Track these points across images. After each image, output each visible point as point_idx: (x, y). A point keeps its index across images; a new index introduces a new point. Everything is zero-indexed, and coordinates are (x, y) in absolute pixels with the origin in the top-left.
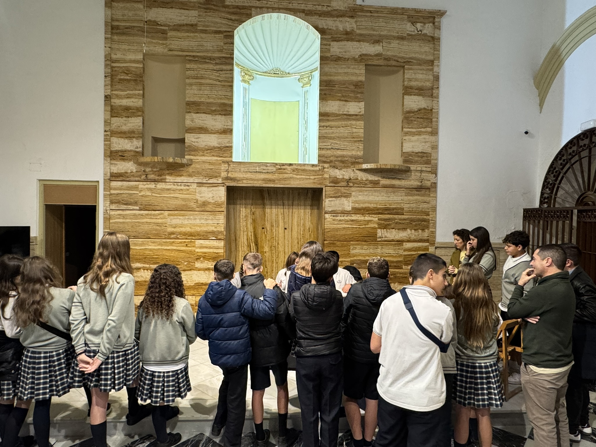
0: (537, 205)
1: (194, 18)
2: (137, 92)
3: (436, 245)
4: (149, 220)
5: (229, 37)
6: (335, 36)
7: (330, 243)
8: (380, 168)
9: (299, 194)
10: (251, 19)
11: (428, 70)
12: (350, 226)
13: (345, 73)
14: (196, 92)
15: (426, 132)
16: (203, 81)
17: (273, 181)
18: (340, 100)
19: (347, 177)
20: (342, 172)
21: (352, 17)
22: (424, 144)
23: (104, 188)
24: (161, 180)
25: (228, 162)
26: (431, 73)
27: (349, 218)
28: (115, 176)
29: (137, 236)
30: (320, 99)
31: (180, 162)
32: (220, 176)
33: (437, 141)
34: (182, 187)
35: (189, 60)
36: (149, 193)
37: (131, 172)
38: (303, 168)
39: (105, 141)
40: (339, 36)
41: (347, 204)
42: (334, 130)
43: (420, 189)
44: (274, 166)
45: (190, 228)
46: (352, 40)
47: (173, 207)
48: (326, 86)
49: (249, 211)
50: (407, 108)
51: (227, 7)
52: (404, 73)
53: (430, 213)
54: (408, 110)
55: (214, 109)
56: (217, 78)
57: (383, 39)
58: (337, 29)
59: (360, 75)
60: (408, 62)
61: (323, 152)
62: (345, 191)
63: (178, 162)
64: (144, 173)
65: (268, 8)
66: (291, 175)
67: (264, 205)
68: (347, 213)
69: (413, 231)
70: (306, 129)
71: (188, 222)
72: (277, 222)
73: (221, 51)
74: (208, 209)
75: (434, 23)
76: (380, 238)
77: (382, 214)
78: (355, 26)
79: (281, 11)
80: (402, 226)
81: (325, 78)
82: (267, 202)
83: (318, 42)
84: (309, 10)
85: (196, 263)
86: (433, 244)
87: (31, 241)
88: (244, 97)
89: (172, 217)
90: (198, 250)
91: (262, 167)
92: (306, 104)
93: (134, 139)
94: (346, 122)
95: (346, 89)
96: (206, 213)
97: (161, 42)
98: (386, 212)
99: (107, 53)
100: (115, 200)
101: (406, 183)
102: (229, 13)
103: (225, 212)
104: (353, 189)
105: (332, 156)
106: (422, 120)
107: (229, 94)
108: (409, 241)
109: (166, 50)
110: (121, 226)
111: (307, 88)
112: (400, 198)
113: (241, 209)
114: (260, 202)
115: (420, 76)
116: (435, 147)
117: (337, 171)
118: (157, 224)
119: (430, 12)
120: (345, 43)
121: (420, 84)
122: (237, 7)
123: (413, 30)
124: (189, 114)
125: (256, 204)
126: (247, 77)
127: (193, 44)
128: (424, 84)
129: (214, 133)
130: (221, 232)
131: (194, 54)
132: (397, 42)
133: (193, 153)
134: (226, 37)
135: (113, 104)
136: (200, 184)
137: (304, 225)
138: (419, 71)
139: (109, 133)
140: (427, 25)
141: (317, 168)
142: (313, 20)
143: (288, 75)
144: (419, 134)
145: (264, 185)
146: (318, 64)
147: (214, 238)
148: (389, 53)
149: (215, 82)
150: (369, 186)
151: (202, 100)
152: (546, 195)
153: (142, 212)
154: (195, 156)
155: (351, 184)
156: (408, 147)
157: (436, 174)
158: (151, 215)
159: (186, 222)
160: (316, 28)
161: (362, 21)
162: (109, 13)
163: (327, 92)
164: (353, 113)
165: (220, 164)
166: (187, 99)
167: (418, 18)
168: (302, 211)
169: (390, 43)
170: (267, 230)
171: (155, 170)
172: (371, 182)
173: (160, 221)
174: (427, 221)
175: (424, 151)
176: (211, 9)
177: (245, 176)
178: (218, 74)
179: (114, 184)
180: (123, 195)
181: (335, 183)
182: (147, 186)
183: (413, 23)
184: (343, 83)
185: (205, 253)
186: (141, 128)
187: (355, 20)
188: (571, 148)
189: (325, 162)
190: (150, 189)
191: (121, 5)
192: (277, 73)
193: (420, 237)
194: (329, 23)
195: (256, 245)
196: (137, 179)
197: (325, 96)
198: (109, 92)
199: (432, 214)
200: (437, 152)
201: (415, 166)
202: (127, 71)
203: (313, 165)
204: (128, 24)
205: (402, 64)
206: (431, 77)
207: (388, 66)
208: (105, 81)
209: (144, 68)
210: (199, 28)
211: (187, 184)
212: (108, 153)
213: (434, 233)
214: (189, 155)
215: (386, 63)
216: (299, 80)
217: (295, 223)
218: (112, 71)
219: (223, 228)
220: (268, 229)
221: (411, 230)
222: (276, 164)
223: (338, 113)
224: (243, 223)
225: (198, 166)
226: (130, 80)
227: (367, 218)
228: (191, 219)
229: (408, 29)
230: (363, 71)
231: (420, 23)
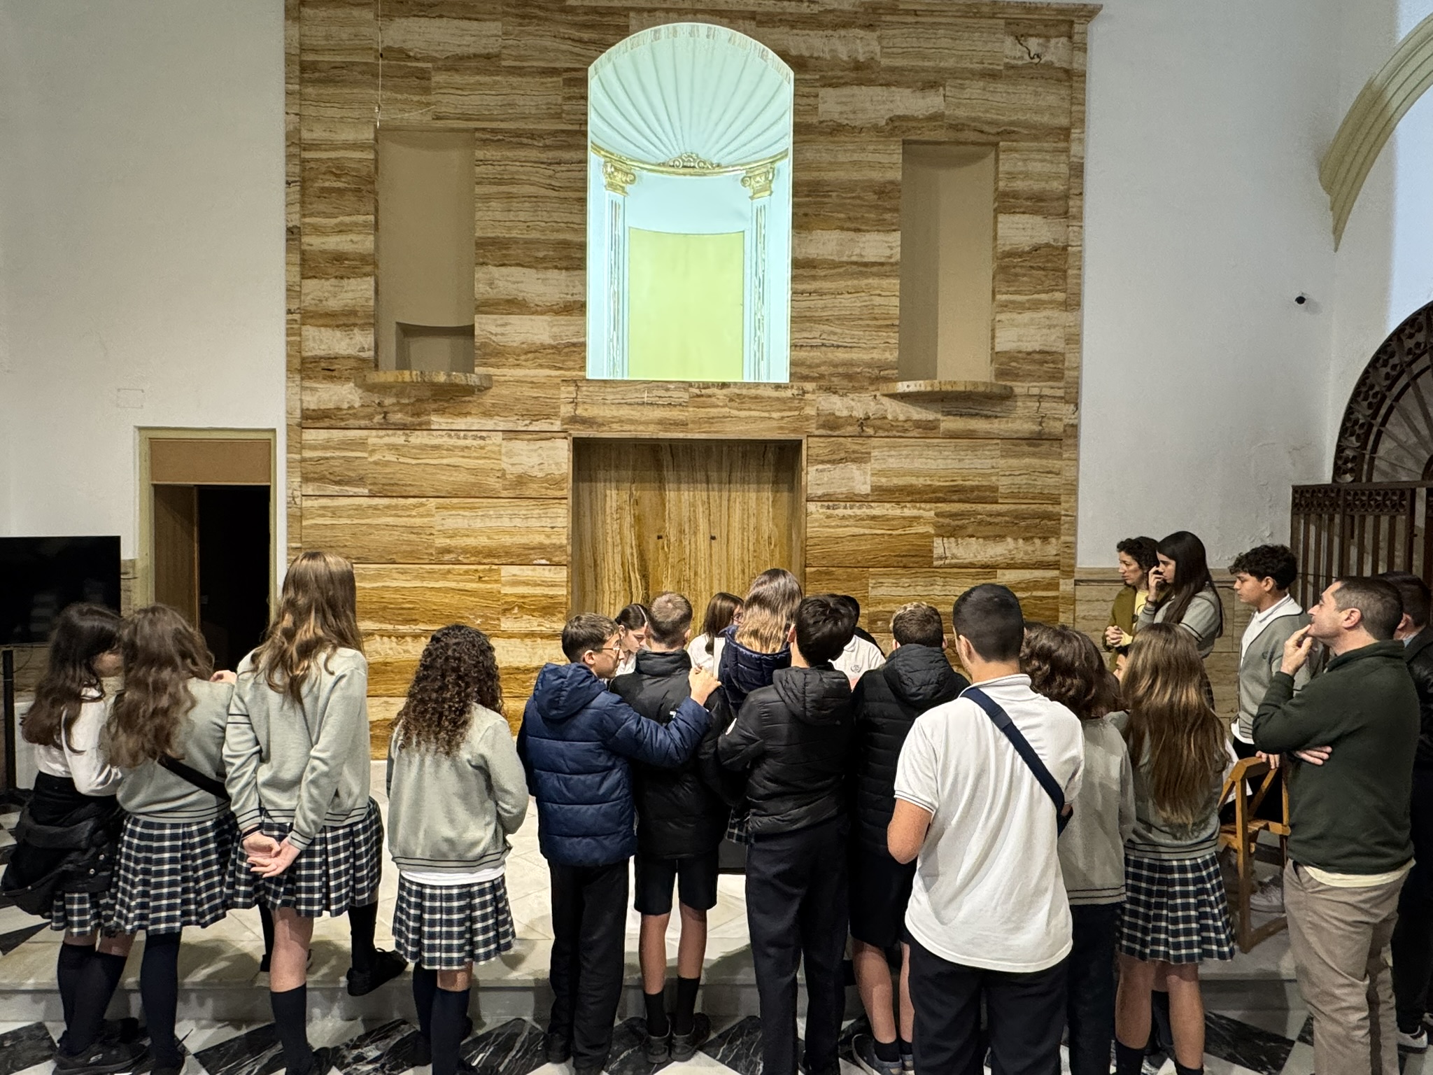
0: (1327, 477)
1: (492, 40)
2: (361, 218)
3: (1077, 576)
4: (391, 520)
5: (577, 82)
6: (830, 74)
7: (821, 572)
8: (940, 392)
9: (744, 455)
10: (628, 39)
11: (1056, 150)
12: (867, 531)
13: (854, 163)
14: (499, 216)
15: (1051, 302)
16: (514, 189)
17: (683, 424)
18: (842, 229)
19: (859, 413)
20: (847, 401)
21: (870, 27)
22: (1045, 331)
23: (288, 446)
24: (420, 424)
25: (575, 382)
26: (1063, 157)
27: (865, 511)
28: (312, 418)
29: (366, 559)
30: (793, 227)
31: (464, 382)
32: (556, 414)
33: (1079, 325)
34: (469, 442)
35: (484, 141)
36: (390, 457)
37: (349, 408)
38: (753, 392)
39: (288, 335)
40: (840, 74)
41: (860, 479)
42: (828, 301)
43: (1036, 440)
44: (686, 390)
45: (489, 538)
46: (870, 83)
47: (449, 488)
48: (808, 196)
49: (626, 497)
50: (1005, 245)
51: (572, 10)
52: (997, 160)
53: (1063, 498)
54: (1007, 248)
55: (541, 255)
56: (548, 181)
57: (945, 79)
58: (835, 57)
59: (892, 166)
60: (1007, 134)
61: (803, 354)
62: (856, 447)
63: (457, 381)
64: (379, 409)
65: (668, 10)
66: (727, 410)
67: (661, 483)
68: (861, 500)
69: (1021, 541)
70: (762, 297)
71: (482, 525)
72: (693, 521)
73: (558, 116)
74: (528, 493)
75: (1070, 37)
76: (941, 558)
77: (944, 501)
78: (878, 49)
79: (699, 16)
80: (993, 530)
81: (806, 176)
82: (669, 474)
83: (789, 89)
84: (767, 14)
85: (503, 619)
86: (1069, 572)
87: (123, 570)
88: (613, 225)
89: (446, 513)
90: (507, 590)
91: (655, 393)
92: (760, 239)
93: (356, 330)
94: (856, 282)
95: (858, 202)
96: (526, 502)
97: (416, 98)
98: (955, 498)
99: (291, 127)
100: (311, 474)
101: (1002, 427)
102: (575, 25)
103: (570, 500)
104: (875, 442)
105: (824, 363)
106: (1042, 272)
107: (577, 219)
108: (1009, 566)
109: (428, 118)
110: (328, 533)
111: (763, 199)
112: (989, 462)
113: (608, 492)
114: (652, 474)
115: (1036, 167)
116: (1074, 339)
117: (835, 399)
118: (411, 529)
119: (1061, 11)
120: (855, 90)
121: (1037, 186)
122: (595, 10)
123: (1019, 54)
124: (485, 269)
125: (642, 480)
126: (619, 176)
127: (492, 101)
128: (1048, 188)
129: (542, 313)
130: (561, 547)
131: (494, 125)
132: (981, 84)
133: (493, 360)
134: (569, 82)
135: (305, 247)
136: (511, 434)
137: (757, 529)
138: (1032, 156)
139: (297, 317)
140: (1053, 41)
141: (789, 393)
142: (776, 37)
143: (717, 170)
144: (1036, 306)
145: (662, 435)
146: (788, 142)
147: (544, 562)
148: (962, 113)
149: (543, 192)
150: (915, 434)
151: (514, 234)
152: (1349, 453)
153: (376, 501)
154: (498, 367)
155: (870, 431)
156: (1008, 340)
157: (1077, 406)
158: (396, 507)
159: (478, 524)
160: (784, 56)
161: (894, 36)
162: (295, 31)
163: (809, 211)
164: (873, 259)
165: (557, 387)
166: (479, 234)
167: (1031, 26)
168: (753, 495)
169: (962, 87)
170: (669, 541)
171: (406, 401)
172: (918, 424)
173: (418, 521)
174: (1055, 517)
175: (1047, 349)
176: (535, 17)
177: (615, 413)
178: (551, 172)
179: (310, 436)
180: (332, 462)
181: (831, 429)
182: (387, 440)
183: (1019, 38)
184: (849, 187)
185: (524, 597)
186: (372, 303)
187: (878, 33)
188: (1411, 336)
189: (806, 378)
190: (393, 447)
191: (322, 13)
192: (691, 166)
193: (1038, 556)
194: (814, 43)
195: (645, 577)
196: (363, 423)
197: (805, 220)
198: (296, 220)
199: (1067, 502)
200: (1080, 351)
201: (1026, 385)
202: (337, 170)
203: (778, 387)
204: (338, 59)
205: (992, 139)
206: (1064, 169)
207: (959, 143)
208: (287, 194)
209: (376, 160)
210: (504, 63)
211: (480, 434)
212: (297, 363)
213: (1071, 546)
214: (485, 365)
215: (952, 135)
216: (743, 180)
217: (736, 523)
218: (303, 170)
219: (564, 537)
220: (672, 539)
221: (1015, 539)
222: (690, 384)
223: (837, 259)
224: (611, 526)
225: (505, 392)
226: (345, 190)
227: (909, 511)
228: (489, 517)
229: (1007, 52)
230: (898, 158)
231: (1037, 36)
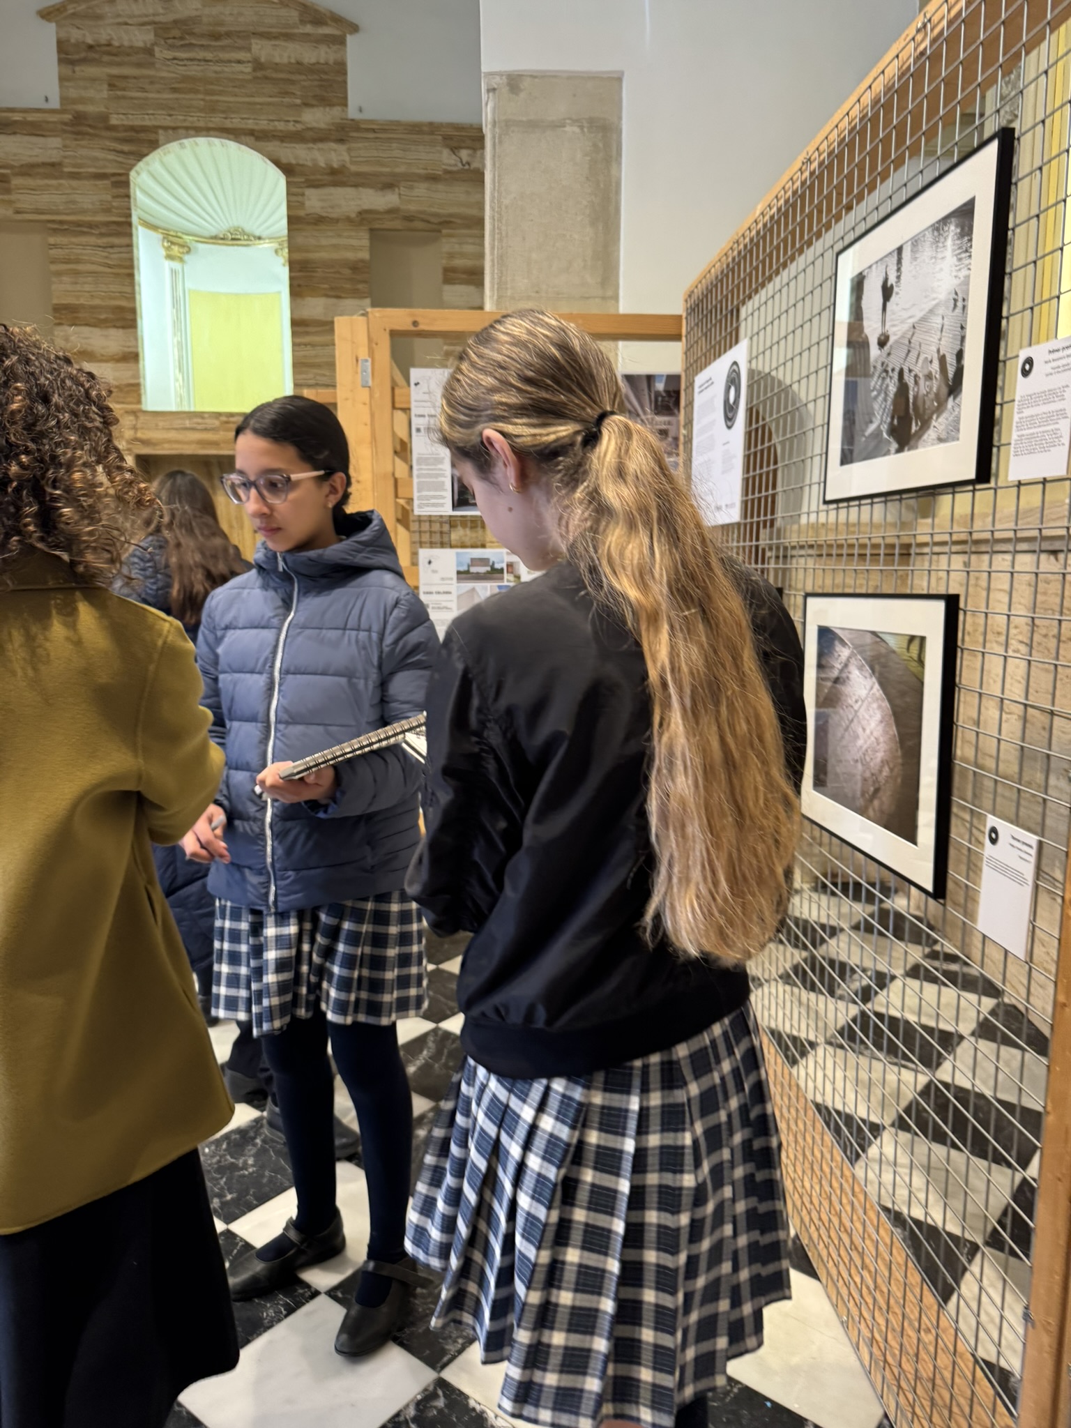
1: (55, 152)
5: (122, 184)
6: (312, 177)
13: (333, 246)
14: (69, 287)
16: (80, 267)
17: (215, 444)
18: (327, 296)
21: (341, 141)
25: (135, 413)
30: (291, 295)
35: (55, 230)
40: (319, 177)
42: (320, 351)
44: (217, 418)
46: (344, 184)
48: (301, 271)
51: (114, 128)
52: (441, 243)
55: (103, 316)
56: (104, 261)
57: (399, 182)
58: (315, 165)
59: (362, 248)
60: (446, 223)
65: (187, 128)
73: (108, 211)
78: (347, 158)
79: (213, 133)
81: (298, 256)
83: (282, 190)
84: (263, 131)
88: (174, 288)
91: (196, 420)
95: (337, 276)
102: (117, 140)
107: (128, 289)
109: (10, 212)
115: (467, 248)
120: (332, 190)
121: (470, 264)
122: (131, 128)
123: (454, 162)
124: (61, 328)
126: (176, 248)
127: (57, 199)
129: (107, 361)
131: (61, 218)
132: (425, 185)
134: (116, 184)
138: (466, 239)
140: (479, 153)
142: (270, 148)
143: (258, 241)
145: (200, 452)
148: (413, 207)
149: (101, 269)
151: (82, 301)
160: (277, 163)
161: (359, 149)
163: (303, 283)
166: (55, 301)
167: (462, 142)
169: (411, 188)
176: (85, 134)
177: (165, 436)
178: (106, 254)
183: (454, 150)
187: (347, 146)
192: (235, 238)
194: (300, 154)
197: (299, 290)
205: (436, 227)
207: (414, 230)
210: (66, 170)
215: (406, 224)
222: (220, 414)
223: (324, 319)
229: (446, 161)
230: (366, 242)
231: (468, 148)
